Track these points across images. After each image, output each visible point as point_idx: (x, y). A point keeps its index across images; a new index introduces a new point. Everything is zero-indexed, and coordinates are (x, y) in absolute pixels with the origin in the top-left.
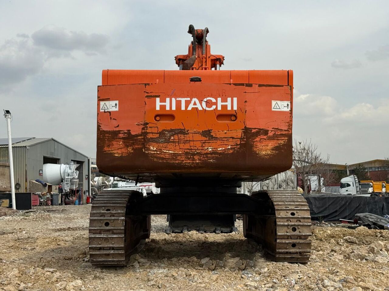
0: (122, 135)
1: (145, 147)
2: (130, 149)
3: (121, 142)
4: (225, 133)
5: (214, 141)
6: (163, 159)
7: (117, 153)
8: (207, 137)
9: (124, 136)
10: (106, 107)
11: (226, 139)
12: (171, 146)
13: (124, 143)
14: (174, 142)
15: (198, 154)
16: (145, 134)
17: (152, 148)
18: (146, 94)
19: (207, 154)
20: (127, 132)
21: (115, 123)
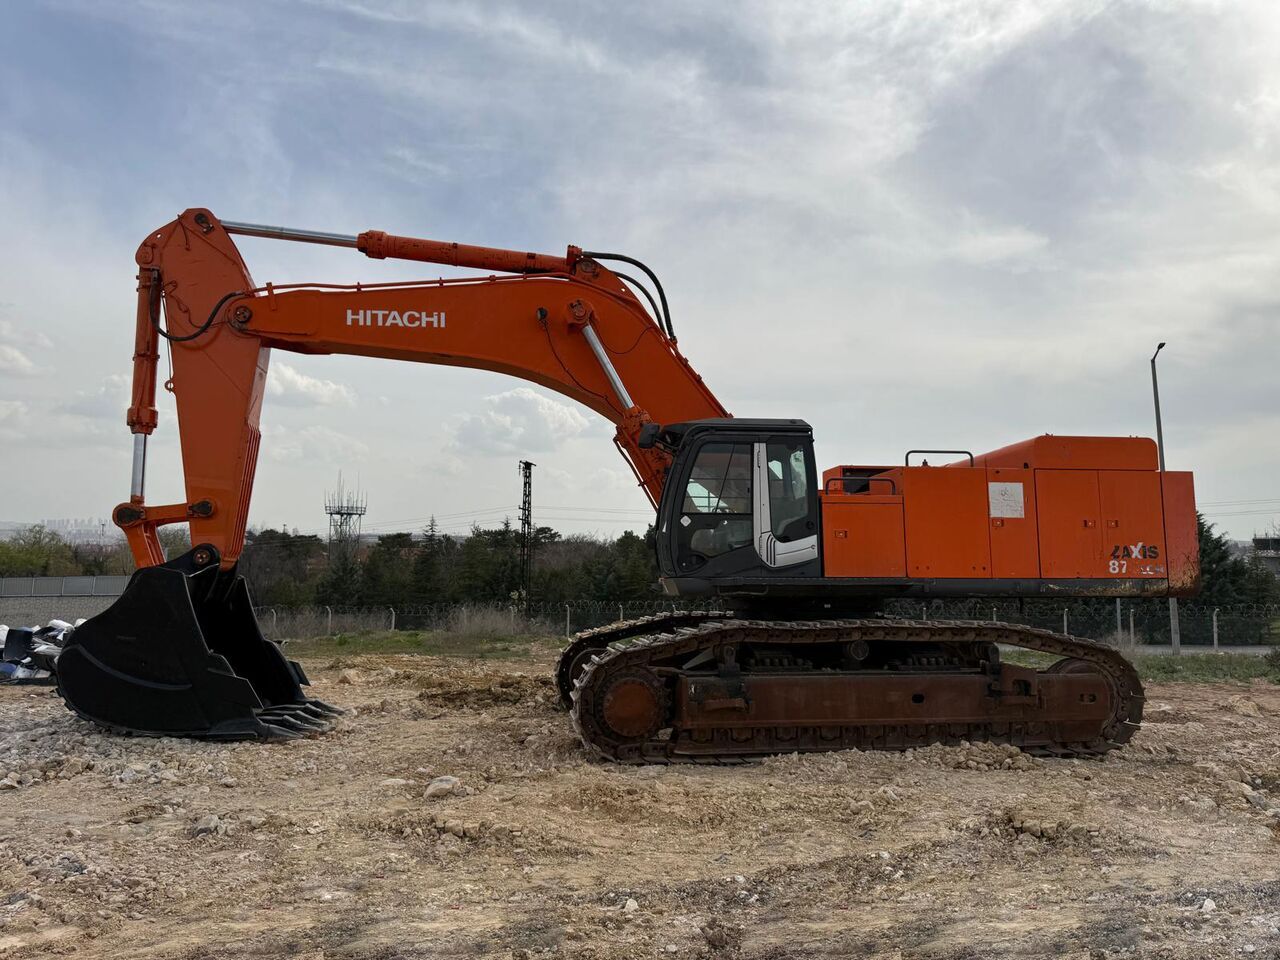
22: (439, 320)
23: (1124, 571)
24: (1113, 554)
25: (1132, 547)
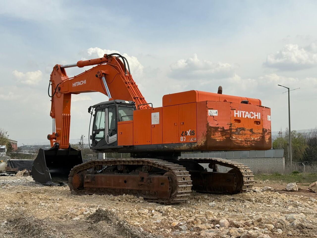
0: (220, 129)
1: (231, 137)
2: (224, 137)
3: (220, 133)
4: (257, 131)
5: (254, 134)
6: (238, 143)
7: (218, 139)
8: (251, 132)
9: (221, 130)
10: (211, 113)
11: (257, 134)
12: (240, 136)
13: (221, 134)
14: (241, 134)
15: (249, 141)
16: (231, 129)
17: (234, 137)
18: (231, 108)
19: (252, 141)
20: (222, 128)
21: (216, 122)
22: (84, 82)
23: (185, 141)
24: (182, 135)
25: (188, 131)
